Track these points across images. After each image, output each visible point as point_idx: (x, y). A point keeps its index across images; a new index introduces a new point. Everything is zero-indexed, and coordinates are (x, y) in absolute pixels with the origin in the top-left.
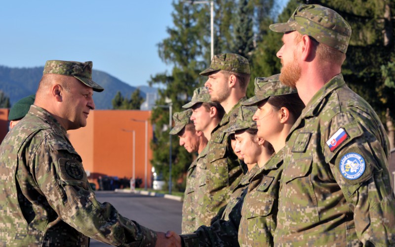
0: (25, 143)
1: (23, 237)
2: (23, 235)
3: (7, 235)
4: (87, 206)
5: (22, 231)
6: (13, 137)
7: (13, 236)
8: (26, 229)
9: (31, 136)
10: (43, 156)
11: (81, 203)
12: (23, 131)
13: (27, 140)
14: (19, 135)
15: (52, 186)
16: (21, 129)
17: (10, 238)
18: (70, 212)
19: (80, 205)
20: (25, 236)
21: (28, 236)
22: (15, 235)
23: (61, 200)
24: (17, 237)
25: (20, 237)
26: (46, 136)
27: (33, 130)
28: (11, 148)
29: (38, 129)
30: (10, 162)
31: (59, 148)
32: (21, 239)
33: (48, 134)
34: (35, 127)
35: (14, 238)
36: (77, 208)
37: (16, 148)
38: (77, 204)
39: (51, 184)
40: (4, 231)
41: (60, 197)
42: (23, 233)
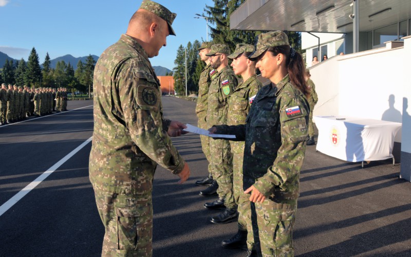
0: (116, 68)
1: (121, 137)
2: (121, 136)
3: (108, 134)
4: (151, 130)
5: (120, 132)
6: (109, 61)
7: (113, 136)
8: (123, 131)
9: (121, 62)
10: (126, 80)
11: (148, 127)
12: (116, 57)
13: (118, 66)
14: (113, 60)
15: (127, 107)
16: (115, 55)
17: (111, 137)
18: (136, 131)
19: (146, 128)
20: (123, 136)
21: (125, 137)
22: (115, 135)
23: (131, 120)
24: (116, 137)
25: (119, 137)
26: (133, 64)
27: (124, 57)
28: (106, 70)
29: (127, 57)
30: (105, 81)
31: (140, 76)
32: (120, 138)
33: (134, 62)
34: (125, 55)
35: (114, 138)
36: (144, 130)
37: (110, 72)
38: (144, 127)
39: (126, 105)
40: (105, 130)
41: (131, 117)
42: (121, 134)
